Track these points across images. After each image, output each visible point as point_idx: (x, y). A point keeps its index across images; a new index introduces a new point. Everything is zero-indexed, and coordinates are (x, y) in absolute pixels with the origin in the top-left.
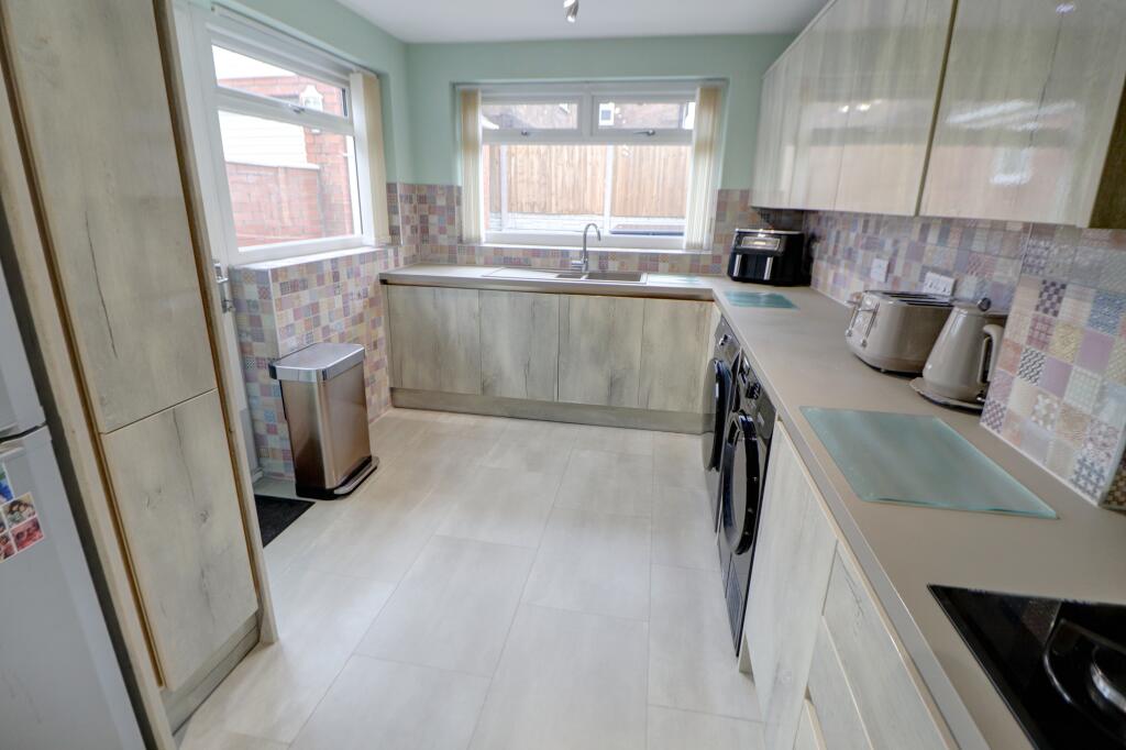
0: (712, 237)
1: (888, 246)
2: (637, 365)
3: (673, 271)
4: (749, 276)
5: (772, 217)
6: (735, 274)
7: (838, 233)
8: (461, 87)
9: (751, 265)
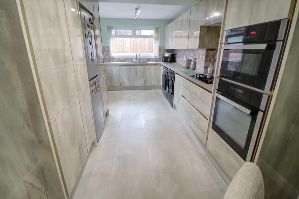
0: (159, 55)
1: (186, 54)
2: (149, 77)
3: (152, 61)
4: (166, 61)
5: (168, 51)
6: (164, 61)
7: (179, 53)
8: (109, 27)
9: (166, 59)
